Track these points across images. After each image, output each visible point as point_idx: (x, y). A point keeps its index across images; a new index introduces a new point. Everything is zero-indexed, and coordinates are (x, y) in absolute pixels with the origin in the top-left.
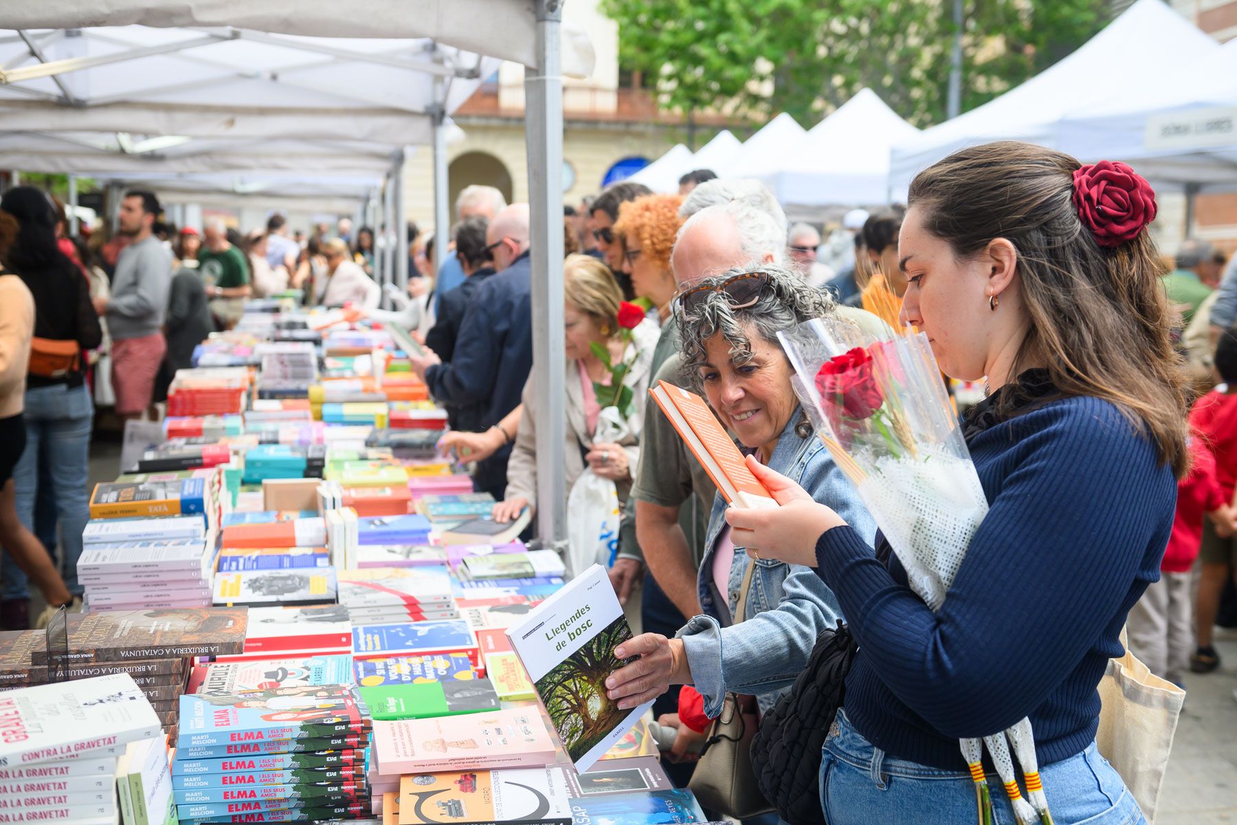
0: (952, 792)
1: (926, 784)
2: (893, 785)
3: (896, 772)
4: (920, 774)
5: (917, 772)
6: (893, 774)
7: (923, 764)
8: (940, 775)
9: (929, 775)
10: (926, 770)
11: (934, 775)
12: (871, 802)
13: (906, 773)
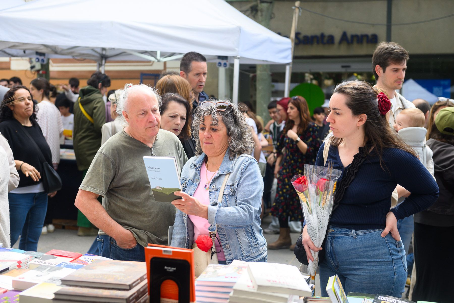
0: (375, 235)
1: (367, 234)
2: (358, 236)
3: (358, 233)
4: (365, 232)
5: (364, 232)
6: (357, 234)
7: (366, 230)
8: (371, 231)
9: (368, 232)
10: (366, 231)
11: (369, 231)
12: (352, 242)
13: (362, 233)
